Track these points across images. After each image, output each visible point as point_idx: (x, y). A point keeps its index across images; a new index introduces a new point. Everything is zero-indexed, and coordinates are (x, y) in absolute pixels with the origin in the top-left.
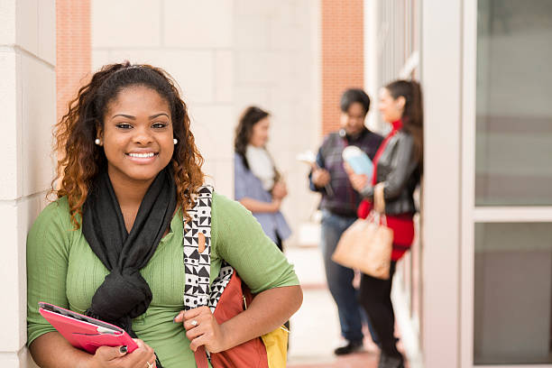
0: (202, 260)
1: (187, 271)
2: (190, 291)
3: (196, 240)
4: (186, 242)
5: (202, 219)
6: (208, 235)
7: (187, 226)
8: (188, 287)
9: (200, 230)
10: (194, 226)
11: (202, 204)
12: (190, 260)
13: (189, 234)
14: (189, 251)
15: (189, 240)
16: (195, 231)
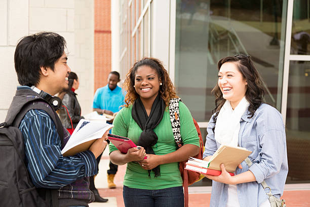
0: (178, 122)
1: (173, 128)
2: (175, 134)
3: (174, 115)
4: (171, 117)
5: (175, 107)
6: (178, 113)
7: (170, 111)
8: (175, 133)
9: (175, 111)
10: (173, 110)
11: (175, 102)
12: (173, 123)
13: (172, 114)
14: (172, 120)
15: (172, 116)
16: (173, 112)
